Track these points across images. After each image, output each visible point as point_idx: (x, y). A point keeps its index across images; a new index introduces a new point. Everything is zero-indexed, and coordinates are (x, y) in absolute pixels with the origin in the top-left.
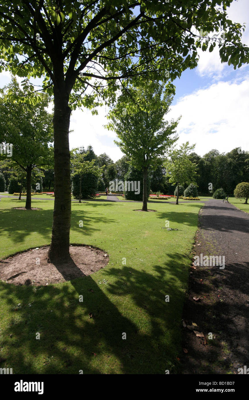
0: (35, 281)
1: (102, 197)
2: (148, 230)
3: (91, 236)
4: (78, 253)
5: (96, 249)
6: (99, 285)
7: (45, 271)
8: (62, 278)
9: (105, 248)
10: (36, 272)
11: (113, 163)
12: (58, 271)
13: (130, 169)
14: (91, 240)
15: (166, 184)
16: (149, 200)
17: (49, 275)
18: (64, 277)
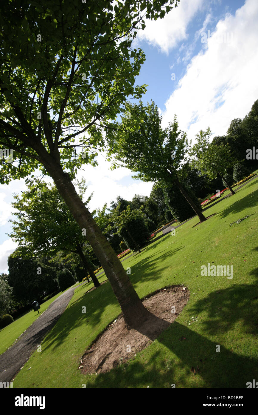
0: (122, 359)
1: (158, 235)
2: (216, 236)
3: (161, 278)
4: (155, 303)
5: (172, 288)
6: (190, 327)
7: (129, 341)
8: (148, 340)
9: (180, 282)
10: (120, 347)
11: (148, 198)
12: (141, 335)
13: (164, 192)
14: (163, 282)
15: (210, 183)
16: (203, 209)
17: (134, 344)
18: (150, 338)
